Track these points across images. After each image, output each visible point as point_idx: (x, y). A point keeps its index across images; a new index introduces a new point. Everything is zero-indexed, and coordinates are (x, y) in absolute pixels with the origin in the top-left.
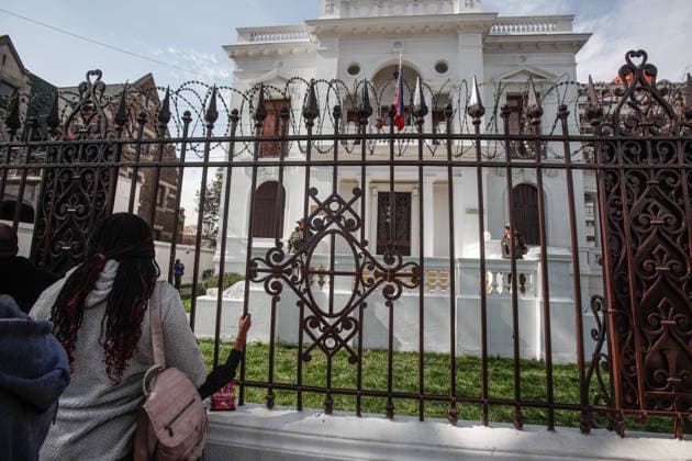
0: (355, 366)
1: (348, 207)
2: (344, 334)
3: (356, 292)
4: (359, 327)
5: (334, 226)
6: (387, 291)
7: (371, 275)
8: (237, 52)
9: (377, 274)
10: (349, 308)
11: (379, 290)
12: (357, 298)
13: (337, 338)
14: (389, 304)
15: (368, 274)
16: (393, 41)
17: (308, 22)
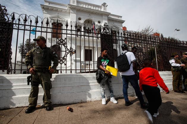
0: (65, 66)
1: (64, 41)
2: (63, 61)
3: (65, 54)
4: (66, 60)
5: (62, 44)
6: (71, 54)
7: (68, 51)
8: (45, 7)
9: (69, 51)
10: (64, 57)
11: (69, 54)
12: (66, 55)
13: (62, 61)
14: (71, 56)
15: (67, 51)
16: (89, 14)
17: (69, 5)
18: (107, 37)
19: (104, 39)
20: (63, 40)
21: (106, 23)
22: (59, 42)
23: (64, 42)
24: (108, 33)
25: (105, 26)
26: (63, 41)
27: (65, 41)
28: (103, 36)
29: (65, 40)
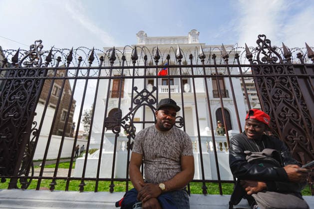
1: (151, 94)
18: (276, 71)
19: (265, 80)
20: (147, 92)
21: (263, 36)
22: (139, 98)
23: (150, 97)
24: (275, 59)
25: (261, 44)
26: (147, 97)
27: (154, 94)
28: (262, 70)
29: (153, 92)
